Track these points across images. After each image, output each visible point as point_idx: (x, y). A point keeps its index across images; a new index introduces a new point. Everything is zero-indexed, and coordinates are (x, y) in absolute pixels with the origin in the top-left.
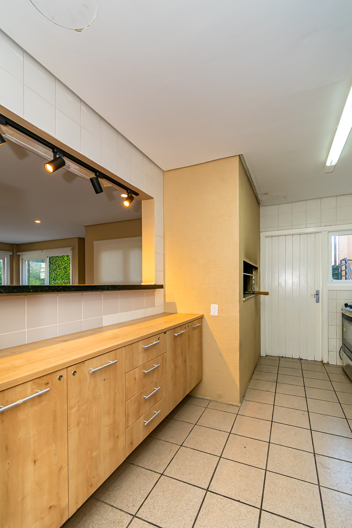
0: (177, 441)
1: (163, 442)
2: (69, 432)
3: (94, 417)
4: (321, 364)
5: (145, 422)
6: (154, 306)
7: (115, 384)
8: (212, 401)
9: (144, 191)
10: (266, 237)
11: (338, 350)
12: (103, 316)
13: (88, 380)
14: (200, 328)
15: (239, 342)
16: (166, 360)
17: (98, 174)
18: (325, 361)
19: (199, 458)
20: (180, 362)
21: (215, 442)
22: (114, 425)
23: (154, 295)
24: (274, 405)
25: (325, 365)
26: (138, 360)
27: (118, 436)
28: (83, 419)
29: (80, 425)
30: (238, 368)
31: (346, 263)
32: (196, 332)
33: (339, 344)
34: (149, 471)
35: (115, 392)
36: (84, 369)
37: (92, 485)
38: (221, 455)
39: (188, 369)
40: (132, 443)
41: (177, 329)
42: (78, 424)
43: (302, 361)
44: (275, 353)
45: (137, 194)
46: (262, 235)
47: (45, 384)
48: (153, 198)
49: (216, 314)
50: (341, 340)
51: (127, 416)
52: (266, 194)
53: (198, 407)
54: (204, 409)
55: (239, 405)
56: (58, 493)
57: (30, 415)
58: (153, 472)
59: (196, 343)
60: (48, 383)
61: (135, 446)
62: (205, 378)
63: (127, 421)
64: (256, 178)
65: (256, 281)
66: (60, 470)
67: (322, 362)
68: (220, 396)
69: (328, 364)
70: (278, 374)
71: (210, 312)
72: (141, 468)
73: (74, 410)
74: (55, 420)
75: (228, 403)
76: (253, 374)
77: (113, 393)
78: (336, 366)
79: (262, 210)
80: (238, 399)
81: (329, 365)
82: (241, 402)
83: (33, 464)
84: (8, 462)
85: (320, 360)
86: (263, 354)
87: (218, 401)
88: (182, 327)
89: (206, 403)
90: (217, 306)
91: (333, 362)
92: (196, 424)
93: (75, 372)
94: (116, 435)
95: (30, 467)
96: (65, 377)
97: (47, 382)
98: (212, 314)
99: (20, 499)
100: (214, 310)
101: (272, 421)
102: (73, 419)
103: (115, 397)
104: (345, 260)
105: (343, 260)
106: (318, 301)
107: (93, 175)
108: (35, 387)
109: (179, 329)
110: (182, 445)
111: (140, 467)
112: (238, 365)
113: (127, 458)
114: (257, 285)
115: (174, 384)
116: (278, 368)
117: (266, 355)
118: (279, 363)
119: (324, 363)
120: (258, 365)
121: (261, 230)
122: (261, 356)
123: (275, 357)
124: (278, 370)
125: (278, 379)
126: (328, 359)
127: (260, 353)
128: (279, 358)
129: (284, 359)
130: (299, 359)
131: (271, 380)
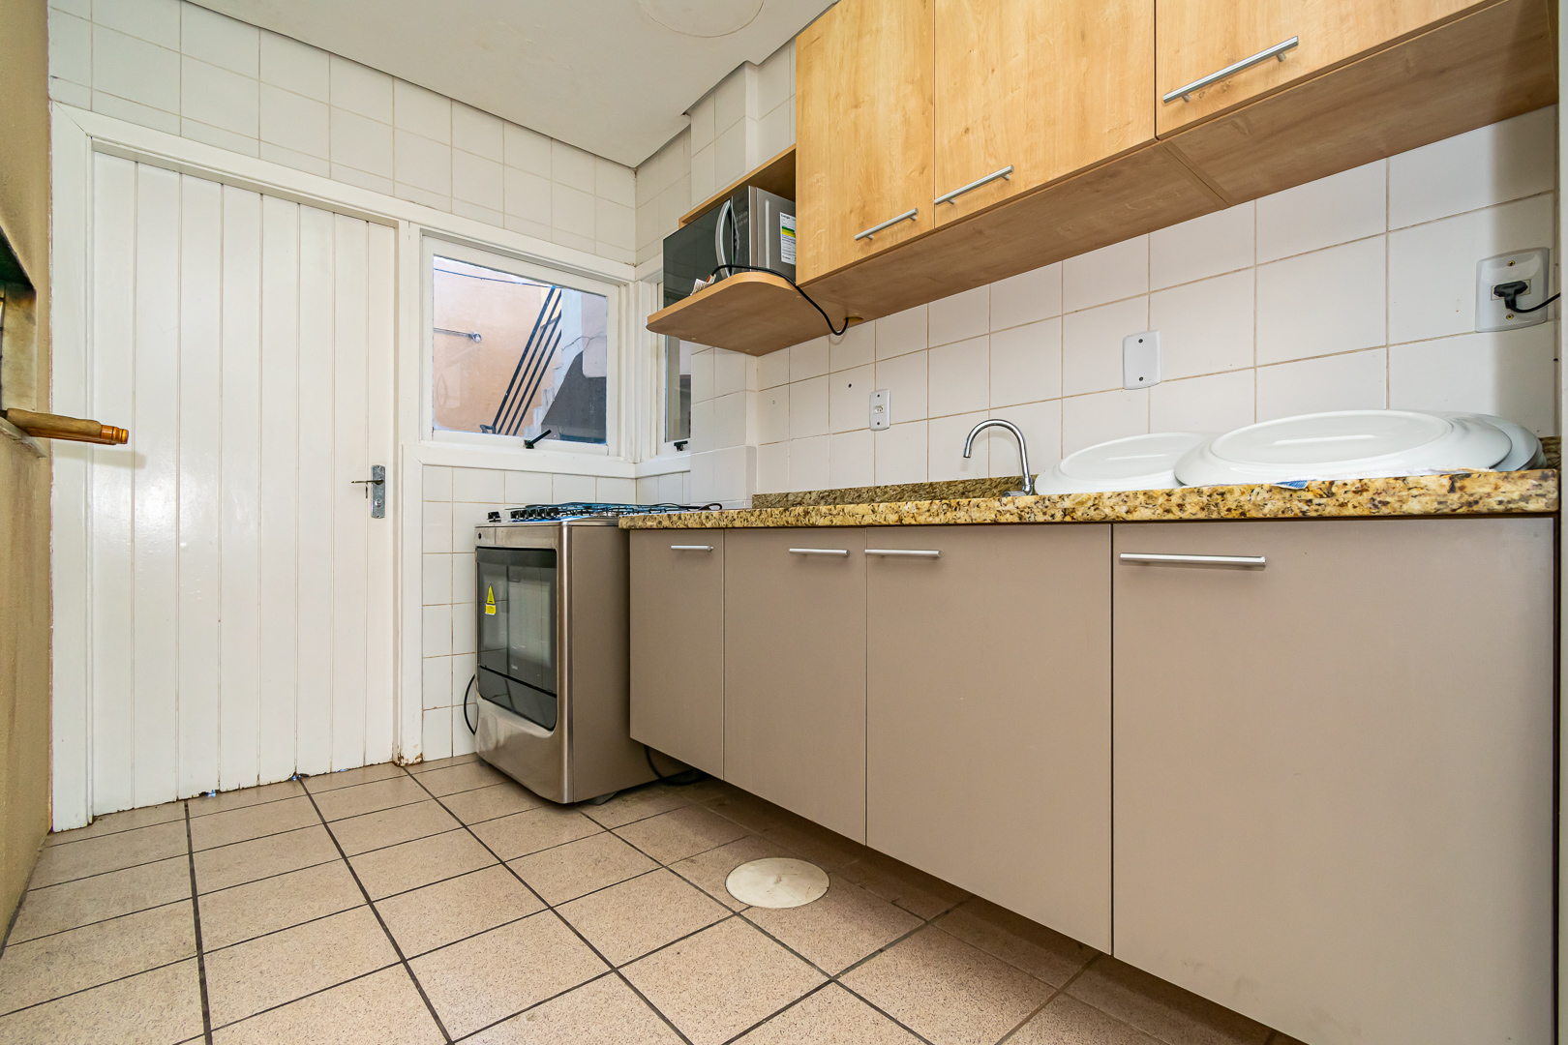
4: (391, 771)
10: (99, 147)
11: (459, 698)
18: (410, 757)
25: (408, 770)
33: (465, 667)
43: (307, 783)
44: (157, 787)
67: (397, 763)
69: (422, 762)
78: (452, 762)
81: (426, 767)
85: (385, 755)
86: (68, 816)
91: (436, 752)
106: (379, 511)
116: (191, 860)
117: (95, 818)
118: (189, 836)
119: (407, 764)
120: (30, 896)
121: (54, 88)
122: (51, 831)
123: (156, 807)
124: (192, 871)
125: (204, 928)
126: (420, 746)
127: (48, 817)
128: (182, 804)
129: (208, 806)
130: (290, 780)
131: (154, 961)
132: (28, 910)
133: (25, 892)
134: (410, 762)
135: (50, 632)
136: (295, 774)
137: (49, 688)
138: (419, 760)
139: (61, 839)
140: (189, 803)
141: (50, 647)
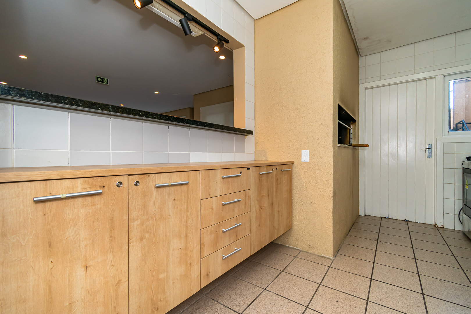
0: (261, 285)
1: (246, 283)
2: (130, 245)
3: (161, 236)
4: (433, 227)
5: (223, 256)
6: (245, 153)
7: (187, 208)
8: (302, 251)
9: (234, 37)
10: (367, 89)
11: (457, 213)
12: (191, 153)
13: (154, 196)
14: (290, 174)
15: (332, 190)
16: (249, 197)
17: (186, 15)
18: (439, 225)
19: (282, 305)
20: (266, 203)
21: (302, 291)
22: (186, 251)
23: (244, 141)
24: (374, 263)
25: (439, 229)
26: (216, 190)
27: (190, 264)
28: (147, 236)
29: (144, 241)
30: (332, 218)
31: (463, 125)
32: (285, 178)
33: (458, 205)
34: (227, 308)
35: (187, 216)
36: (149, 182)
37: (158, 309)
38: (308, 305)
39: (276, 214)
40: (207, 275)
41: (262, 168)
42: (142, 239)
43: (409, 223)
44: (376, 213)
45: (227, 42)
46: (362, 87)
47: (100, 187)
48: (243, 46)
49: (307, 160)
50: (461, 201)
51: (202, 245)
52: (366, 39)
53: (287, 255)
54: (293, 258)
55: (333, 258)
56: (115, 307)
57: (80, 215)
58: (231, 311)
59: (285, 188)
60: (104, 187)
61: (212, 279)
62: (295, 227)
63: (201, 250)
64: (354, 17)
65: (354, 135)
66: (118, 283)
67: (435, 225)
68: (311, 247)
70: (379, 233)
71: (301, 159)
72: (220, 305)
73: (136, 223)
74: (112, 228)
75: (319, 255)
76: (350, 231)
77: (185, 216)
78: (454, 231)
79: (362, 61)
80: (331, 252)
81: (445, 229)
82: (335, 255)
83: (83, 269)
84: (51, 260)
85: (432, 223)
86: (362, 213)
87: (309, 252)
88: (268, 167)
89: (296, 253)
90: (308, 152)
91: (449, 225)
92: (283, 271)
93: (138, 182)
94: (189, 262)
95: (80, 272)
96: (125, 185)
97: (102, 185)
98: (303, 160)
99: (68, 304)
100: (305, 156)
101: (371, 279)
102: (135, 233)
103: (187, 221)
104: (463, 124)
105: (459, 123)
106: (429, 157)
107: (182, 17)
108: (86, 186)
109: (265, 168)
110: (265, 289)
111: (220, 303)
112: (331, 215)
113: (201, 289)
114: (355, 139)
115: (259, 226)
116: (380, 227)
117: (366, 215)
118: (381, 223)
119: (438, 227)
120: (355, 223)
121: (360, 82)
122: (359, 215)
123: (376, 217)
124: (380, 229)
125: (379, 238)
126: (442, 223)
127: (359, 212)
128: (381, 218)
129: (386, 220)
130: (404, 221)
131: (371, 239)
132: (355, 225)
133: (355, 222)
134: (439, 226)
135: (359, 180)
136: (406, 220)
137: (359, 189)
138: (442, 227)
139: (360, 217)
140: (382, 218)
141: (359, 182)
